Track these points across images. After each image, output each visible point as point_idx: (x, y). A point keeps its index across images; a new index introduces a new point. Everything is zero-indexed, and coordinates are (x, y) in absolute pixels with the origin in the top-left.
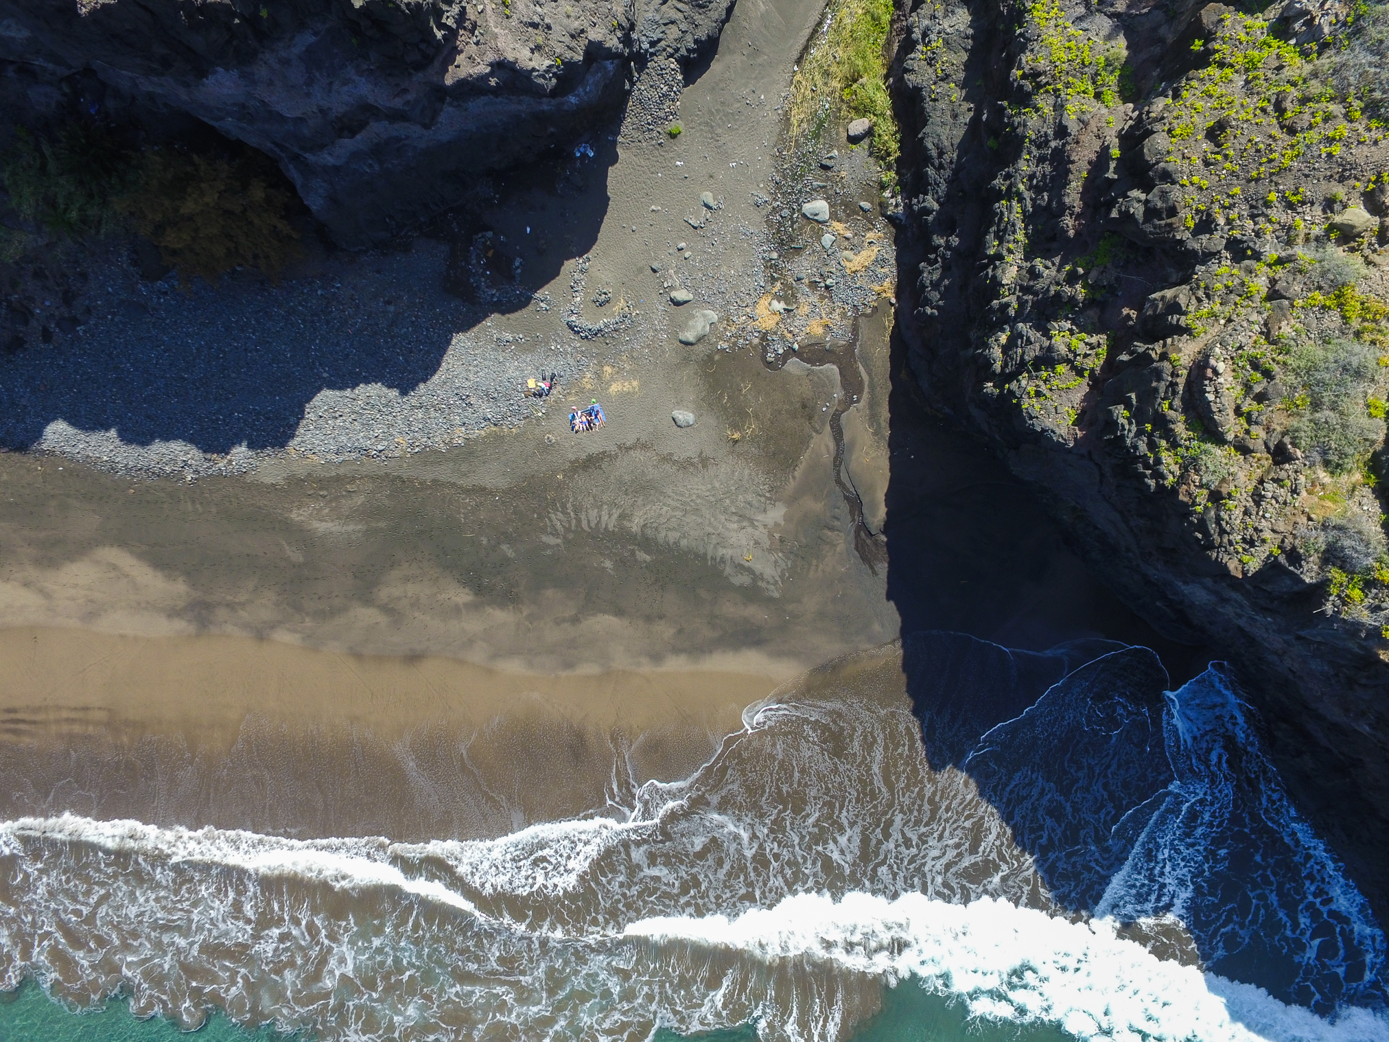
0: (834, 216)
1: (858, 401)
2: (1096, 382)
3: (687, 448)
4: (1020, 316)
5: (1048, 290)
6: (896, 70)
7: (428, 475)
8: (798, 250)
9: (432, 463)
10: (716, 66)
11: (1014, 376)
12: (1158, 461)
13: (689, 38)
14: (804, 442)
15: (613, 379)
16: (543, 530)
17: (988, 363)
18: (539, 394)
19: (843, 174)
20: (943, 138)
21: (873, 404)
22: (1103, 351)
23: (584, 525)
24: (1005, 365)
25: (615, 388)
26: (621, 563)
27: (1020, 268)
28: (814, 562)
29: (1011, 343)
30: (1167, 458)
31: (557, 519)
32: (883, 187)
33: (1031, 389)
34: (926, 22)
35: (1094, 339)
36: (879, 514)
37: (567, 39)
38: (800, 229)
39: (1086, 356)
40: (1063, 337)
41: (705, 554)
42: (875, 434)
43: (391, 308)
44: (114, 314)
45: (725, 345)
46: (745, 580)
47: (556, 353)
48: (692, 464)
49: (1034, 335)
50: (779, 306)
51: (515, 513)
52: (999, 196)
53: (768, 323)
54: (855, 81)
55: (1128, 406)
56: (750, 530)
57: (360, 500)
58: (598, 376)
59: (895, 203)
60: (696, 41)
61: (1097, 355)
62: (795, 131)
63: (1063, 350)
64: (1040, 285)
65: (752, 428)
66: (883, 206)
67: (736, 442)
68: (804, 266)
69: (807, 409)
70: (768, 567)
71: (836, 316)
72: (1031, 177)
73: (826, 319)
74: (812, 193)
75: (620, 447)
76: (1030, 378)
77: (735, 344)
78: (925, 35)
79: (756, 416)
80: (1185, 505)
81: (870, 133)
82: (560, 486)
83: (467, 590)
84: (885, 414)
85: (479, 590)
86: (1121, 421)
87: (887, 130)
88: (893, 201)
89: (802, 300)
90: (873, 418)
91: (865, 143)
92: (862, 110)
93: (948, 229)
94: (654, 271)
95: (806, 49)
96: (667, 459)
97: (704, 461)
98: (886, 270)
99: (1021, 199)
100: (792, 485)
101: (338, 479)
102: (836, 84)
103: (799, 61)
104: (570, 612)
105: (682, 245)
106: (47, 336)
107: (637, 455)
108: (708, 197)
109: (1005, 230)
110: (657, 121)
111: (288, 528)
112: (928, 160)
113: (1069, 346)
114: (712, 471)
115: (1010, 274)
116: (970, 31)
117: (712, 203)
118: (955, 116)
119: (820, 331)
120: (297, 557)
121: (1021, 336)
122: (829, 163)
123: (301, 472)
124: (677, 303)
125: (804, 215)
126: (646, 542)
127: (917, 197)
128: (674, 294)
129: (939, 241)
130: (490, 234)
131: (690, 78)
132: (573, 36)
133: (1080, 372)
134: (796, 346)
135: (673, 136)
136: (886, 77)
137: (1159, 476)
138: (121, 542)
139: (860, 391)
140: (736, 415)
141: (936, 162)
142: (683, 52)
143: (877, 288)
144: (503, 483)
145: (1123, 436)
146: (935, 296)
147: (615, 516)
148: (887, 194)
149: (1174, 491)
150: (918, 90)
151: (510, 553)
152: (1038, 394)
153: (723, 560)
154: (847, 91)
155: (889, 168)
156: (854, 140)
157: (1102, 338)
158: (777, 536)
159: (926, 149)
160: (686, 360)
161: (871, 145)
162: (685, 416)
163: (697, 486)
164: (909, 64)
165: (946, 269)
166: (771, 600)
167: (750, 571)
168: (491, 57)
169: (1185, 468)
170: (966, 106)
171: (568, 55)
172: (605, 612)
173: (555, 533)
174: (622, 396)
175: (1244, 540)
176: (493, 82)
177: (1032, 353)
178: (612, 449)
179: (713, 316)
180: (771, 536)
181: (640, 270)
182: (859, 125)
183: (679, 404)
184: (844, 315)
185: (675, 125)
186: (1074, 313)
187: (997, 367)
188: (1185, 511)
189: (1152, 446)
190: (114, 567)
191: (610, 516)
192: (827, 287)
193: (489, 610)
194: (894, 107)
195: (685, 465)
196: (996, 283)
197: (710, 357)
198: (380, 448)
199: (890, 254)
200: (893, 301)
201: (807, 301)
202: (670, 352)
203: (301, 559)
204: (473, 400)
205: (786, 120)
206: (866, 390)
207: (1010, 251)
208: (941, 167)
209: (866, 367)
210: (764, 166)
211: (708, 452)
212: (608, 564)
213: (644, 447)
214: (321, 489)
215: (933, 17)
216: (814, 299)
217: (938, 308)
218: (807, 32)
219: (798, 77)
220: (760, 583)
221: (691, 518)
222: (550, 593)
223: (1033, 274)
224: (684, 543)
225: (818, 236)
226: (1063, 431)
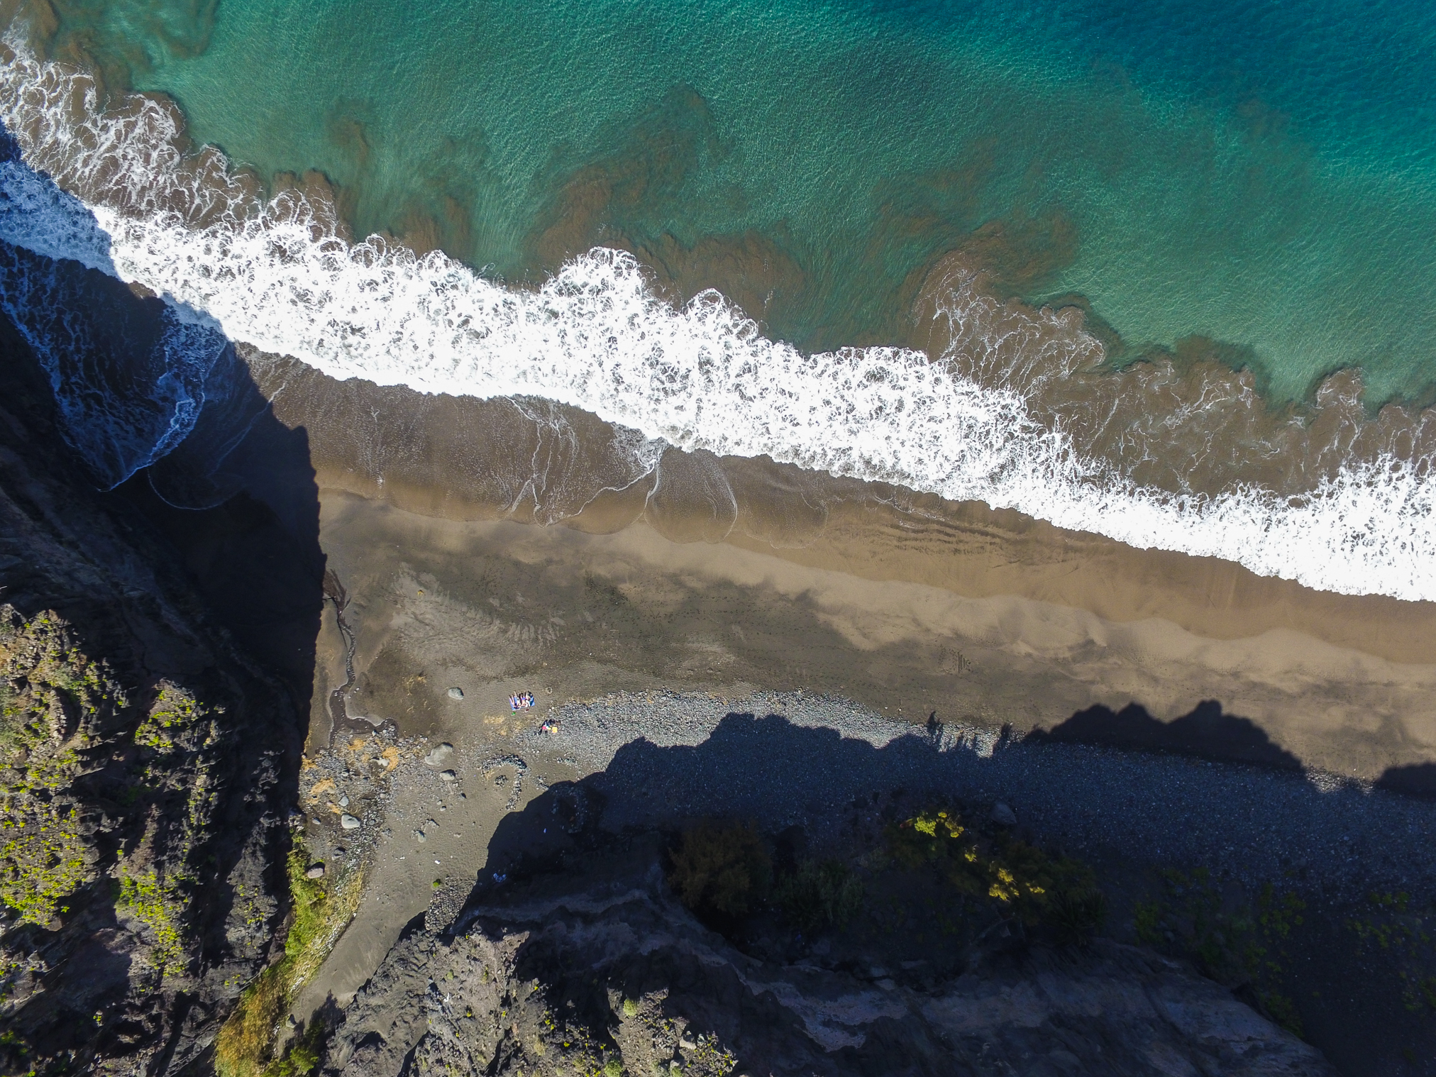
0: (339, 817)
1: (334, 692)
2: (144, 716)
3: (455, 673)
4: (195, 756)
5: (172, 773)
6: (284, 904)
7: (637, 676)
8: (365, 797)
9: (632, 683)
10: (404, 921)
11: (201, 719)
12: (99, 677)
13: (414, 941)
14: (374, 668)
15: (502, 726)
16: (562, 628)
17: (220, 726)
18: (551, 722)
19: (329, 844)
20: (251, 863)
21: (324, 689)
22: (138, 734)
23: (532, 630)
24: (208, 726)
25: (501, 720)
26: (510, 599)
27: (194, 784)
28: (375, 584)
29: (202, 739)
30: (94, 679)
31: (551, 636)
32: (303, 833)
33: (188, 711)
34: (258, 935)
35: (143, 742)
36: (326, 614)
37: (460, 949)
38: (363, 811)
39: (149, 732)
40: (165, 744)
41: (450, 599)
42: (324, 668)
43: (644, 790)
44: (829, 806)
45: (422, 739)
46: (426, 577)
47: (536, 748)
48: (452, 662)
49: (185, 745)
50: (382, 762)
51: (580, 643)
52: (207, 828)
53: (390, 751)
54: (315, 903)
55: (118, 708)
56: (417, 612)
57: (686, 664)
58: (510, 730)
59: (294, 821)
60: (410, 939)
61: (142, 732)
62: (360, 875)
63: (164, 736)
64: (179, 775)
65: (409, 682)
66: (304, 820)
67: (420, 675)
68: (361, 787)
69: (370, 690)
70: (407, 585)
71: (344, 751)
72: (182, 838)
73: (351, 750)
74: (352, 834)
75: (502, 680)
76: (190, 718)
77: (415, 740)
78: (259, 928)
79: (405, 689)
80: (83, 652)
81: (308, 869)
82: (546, 658)
83: (622, 591)
84: (316, 682)
85: (613, 591)
86: (124, 699)
87: (295, 870)
88: (296, 823)
89: (366, 765)
90: (324, 680)
91: (313, 862)
92: (311, 884)
93: (250, 805)
94: (464, 795)
95: (347, 926)
96: (470, 668)
97: (444, 663)
98: (307, 778)
99: (191, 826)
100: (386, 639)
101: (698, 680)
102: (329, 902)
103: (353, 919)
104: (552, 568)
105: (442, 810)
106: (876, 796)
107: (491, 673)
108: (421, 839)
109: (202, 808)
110: (446, 892)
111: (738, 649)
112: (265, 850)
113: (160, 739)
114: (440, 656)
115: (201, 780)
116: (226, 927)
117: (418, 834)
118: (241, 875)
119: (356, 742)
120: (736, 629)
121: (194, 744)
122: (338, 852)
123: (722, 687)
124: (451, 772)
125: (359, 819)
126: (491, 612)
127: (276, 826)
128: (452, 778)
129: (260, 798)
130: (570, 831)
131: (422, 915)
132: (457, 950)
133: (155, 722)
134: (374, 734)
135: (439, 881)
136: (294, 903)
137: (100, 668)
138: (856, 652)
139: (332, 698)
140: (418, 691)
141: (258, 847)
142: (419, 933)
143: (314, 766)
144: (586, 665)
145: (123, 689)
146: (266, 764)
147: (510, 633)
148: (300, 828)
149: (89, 660)
150: (268, 893)
151: (587, 614)
152: (184, 709)
153: (439, 593)
154: (322, 897)
155: (298, 844)
156: (320, 865)
157: (138, 742)
158: (399, 606)
159: (264, 856)
160: (450, 732)
161: (308, 861)
162: (454, 695)
163: (453, 646)
164: (273, 910)
165: (255, 780)
166: (408, 561)
167: (420, 583)
168: (500, 944)
169: (83, 673)
170: (233, 882)
171: (461, 941)
172: (527, 565)
173: (553, 624)
174: (496, 714)
175: (46, 633)
176: (505, 930)
177: (186, 734)
178: (507, 679)
179: (427, 760)
180: (403, 606)
181: (473, 796)
182: (315, 874)
183: (458, 704)
184: (339, 751)
185: (435, 888)
186: (156, 758)
187: (213, 724)
188: (83, 649)
189: (103, 686)
190: (865, 635)
191: (513, 634)
192: (348, 771)
193: (609, 576)
194: (289, 884)
195: (459, 662)
196: (211, 775)
197: (433, 733)
198: (664, 698)
199: (303, 789)
200: (303, 757)
201: (362, 763)
202: (460, 741)
203: (733, 627)
204: (596, 723)
205: (365, 883)
206: (328, 698)
207: (200, 794)
208: (255, 845)
209: (327, 715)
210: (381, 854)
211: (441, 669)
212: (520, 599)
213: (484, 678)
214: (711, 674)
215: (252, 938)
216: (358, 764)
217: (263, 755)
218: (345, 936)
219: (354, 909)
220: (414, 574)
221: (459, 625)
222: (564, 583)
223: (183, 781)
224: (464, 609)
225: (350, 805)
226: (167, 687)
